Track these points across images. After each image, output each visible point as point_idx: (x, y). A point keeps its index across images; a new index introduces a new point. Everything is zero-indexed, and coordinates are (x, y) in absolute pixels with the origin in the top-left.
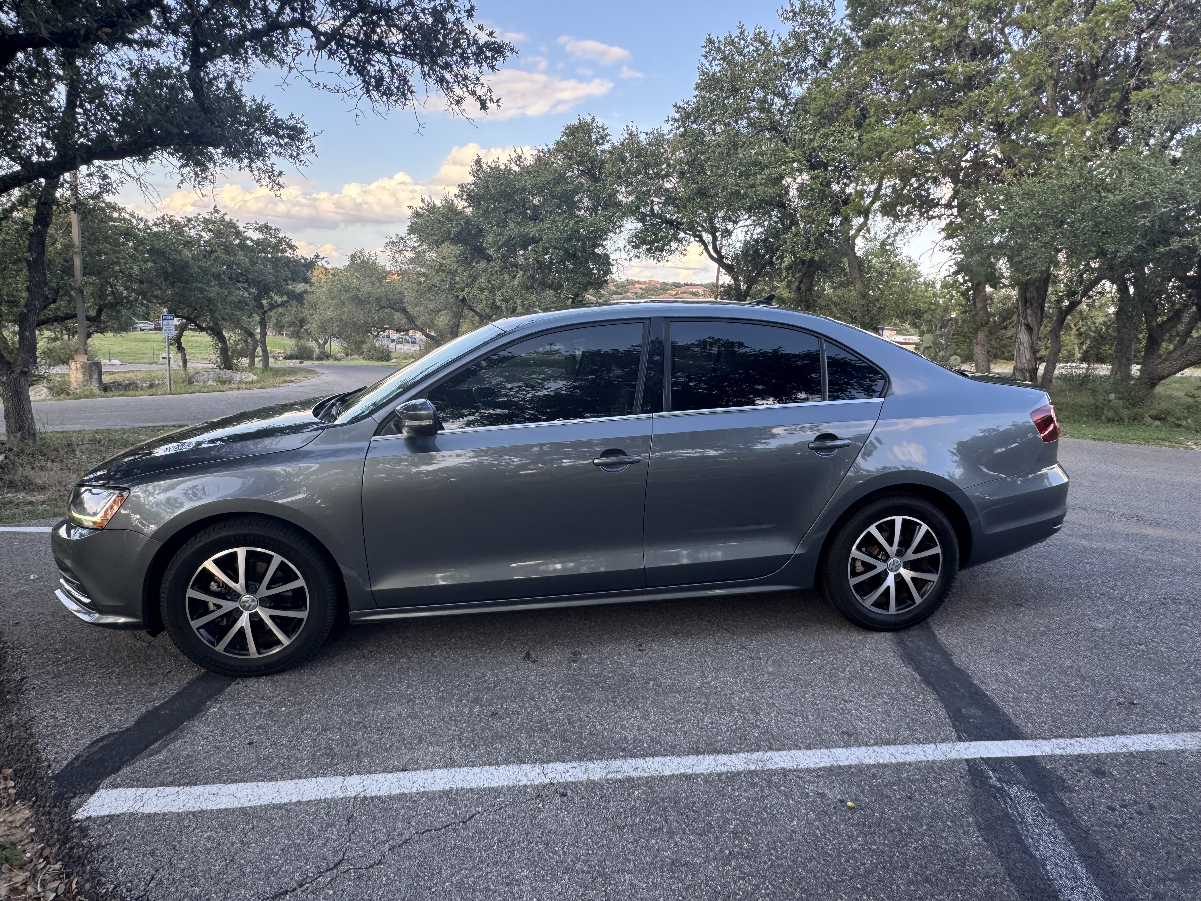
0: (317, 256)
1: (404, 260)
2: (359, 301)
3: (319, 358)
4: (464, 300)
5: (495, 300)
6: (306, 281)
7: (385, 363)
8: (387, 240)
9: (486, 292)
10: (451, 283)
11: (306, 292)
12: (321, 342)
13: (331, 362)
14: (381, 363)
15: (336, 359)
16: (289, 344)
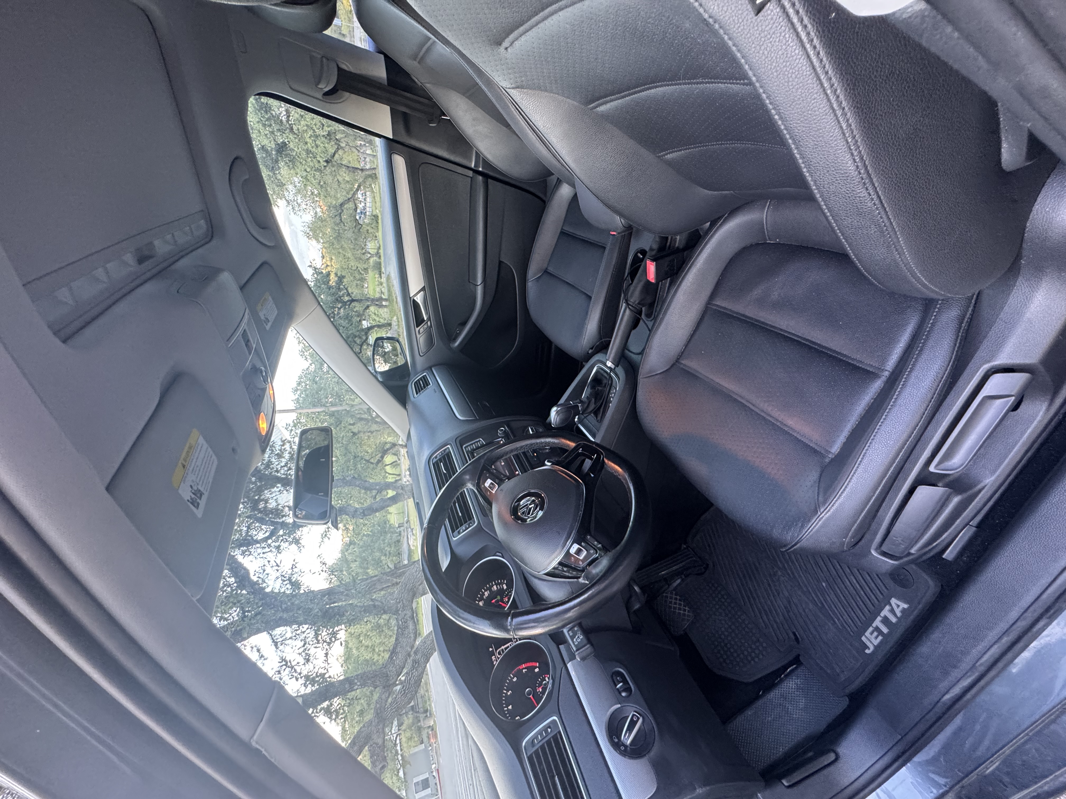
0: (310, 266)
1: (304, 203)
2: (339, 237)
3: (380, 257)
4: (327, 161)
5: (323, 136)
6: (328, 274)
7: (380, 217)
8: (292, 213)
9: (318, 142)
10: (315, 170)
11: (336, 274)
12: (369, 255)
13: (381, 251)
14: (380, 221)
15: (379, 248)
16: (371, 275)
